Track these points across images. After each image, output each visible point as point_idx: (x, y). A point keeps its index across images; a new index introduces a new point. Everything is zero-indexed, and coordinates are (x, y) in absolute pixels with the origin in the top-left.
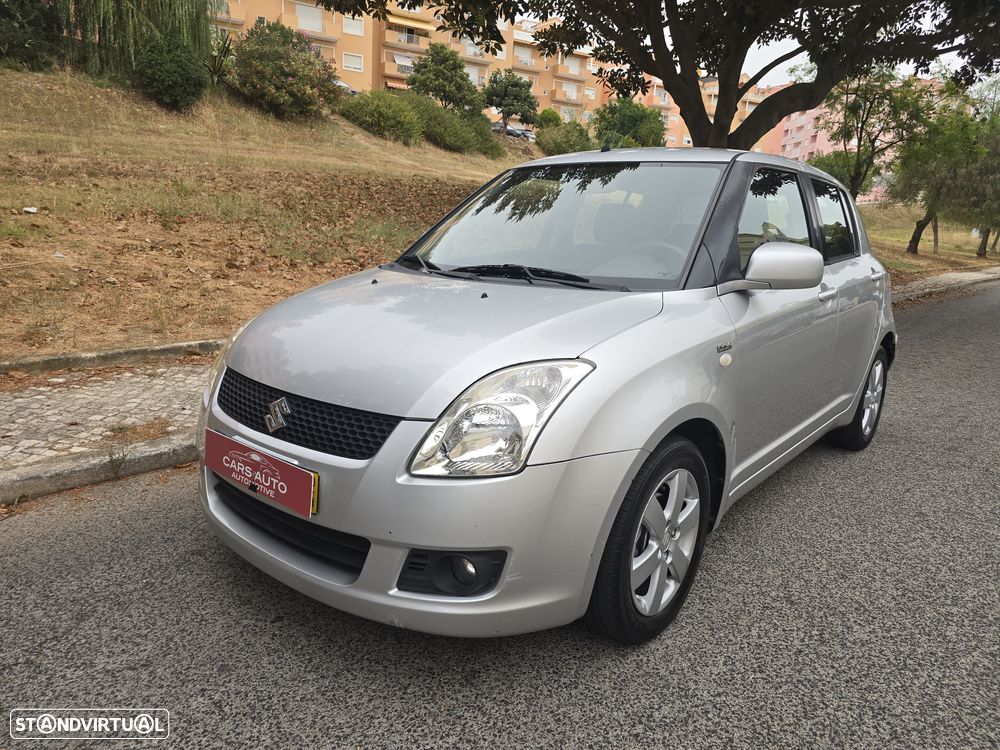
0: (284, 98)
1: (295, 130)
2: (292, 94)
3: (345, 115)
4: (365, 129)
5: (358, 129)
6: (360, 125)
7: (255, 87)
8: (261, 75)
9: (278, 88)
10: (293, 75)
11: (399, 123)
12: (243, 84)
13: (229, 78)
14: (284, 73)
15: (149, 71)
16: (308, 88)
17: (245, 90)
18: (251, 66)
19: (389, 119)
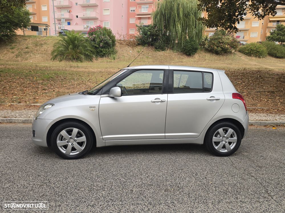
2: (221, 48)
3: (240, 51)
4: (246, 55)
5: (243, 55)
6: (244, 54)
7: (211, 47)
8: (214, 44)
9: (217, 47)
10: (222, 43)
11: (258, 51)
12: (209, 47)
13: (205, 46)
14: (220, 43)
15: (185, 48)
16: (227, 45)
17: (209, 49)
18: (211, 42)
19: (254, 51)
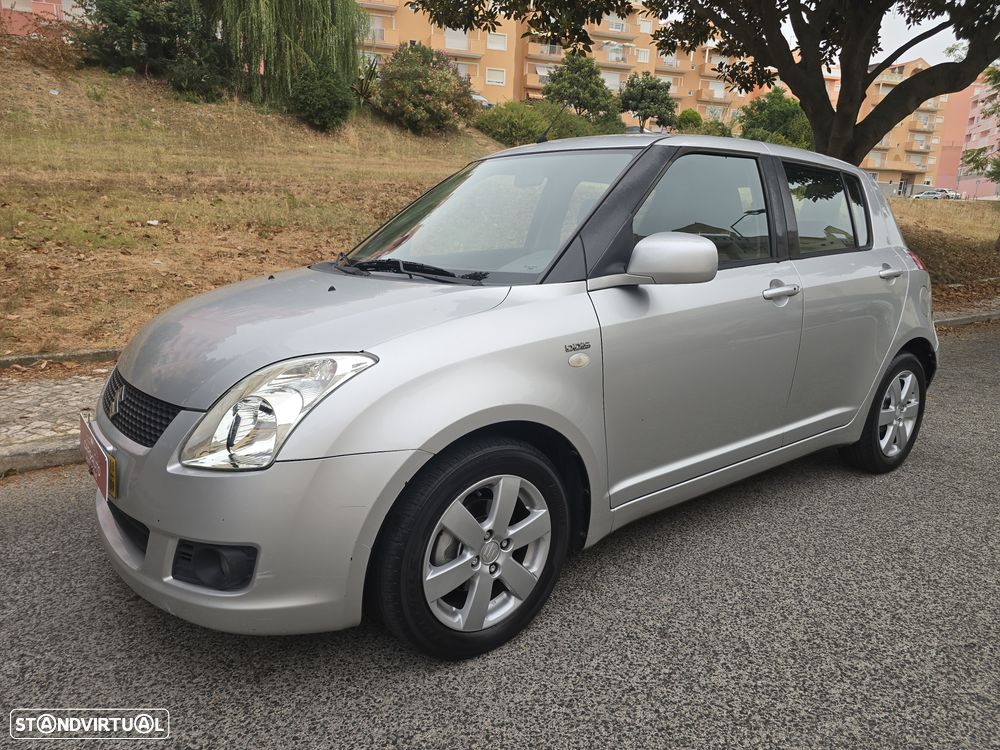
0: (422, 114)
1: (430, 144)
2: (428, 110)
3: (479, 127)
4: (498, 140)
5: (491, 141)
6: (493, 137)
7: (395, 106)
8: (402, 94)
9: (416, 106)
10: (430, 92)
11: (530, 132)
12: (386, 104)
13: (373, 98)
14: (422, 92)
15: (302, 97)
16: (444, 104)
17: (387, 110)
18: (392, 86)
19: (520, 129)
